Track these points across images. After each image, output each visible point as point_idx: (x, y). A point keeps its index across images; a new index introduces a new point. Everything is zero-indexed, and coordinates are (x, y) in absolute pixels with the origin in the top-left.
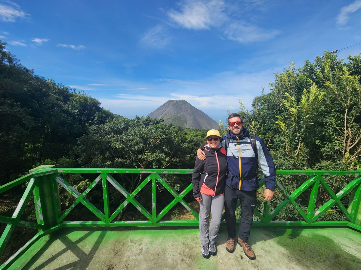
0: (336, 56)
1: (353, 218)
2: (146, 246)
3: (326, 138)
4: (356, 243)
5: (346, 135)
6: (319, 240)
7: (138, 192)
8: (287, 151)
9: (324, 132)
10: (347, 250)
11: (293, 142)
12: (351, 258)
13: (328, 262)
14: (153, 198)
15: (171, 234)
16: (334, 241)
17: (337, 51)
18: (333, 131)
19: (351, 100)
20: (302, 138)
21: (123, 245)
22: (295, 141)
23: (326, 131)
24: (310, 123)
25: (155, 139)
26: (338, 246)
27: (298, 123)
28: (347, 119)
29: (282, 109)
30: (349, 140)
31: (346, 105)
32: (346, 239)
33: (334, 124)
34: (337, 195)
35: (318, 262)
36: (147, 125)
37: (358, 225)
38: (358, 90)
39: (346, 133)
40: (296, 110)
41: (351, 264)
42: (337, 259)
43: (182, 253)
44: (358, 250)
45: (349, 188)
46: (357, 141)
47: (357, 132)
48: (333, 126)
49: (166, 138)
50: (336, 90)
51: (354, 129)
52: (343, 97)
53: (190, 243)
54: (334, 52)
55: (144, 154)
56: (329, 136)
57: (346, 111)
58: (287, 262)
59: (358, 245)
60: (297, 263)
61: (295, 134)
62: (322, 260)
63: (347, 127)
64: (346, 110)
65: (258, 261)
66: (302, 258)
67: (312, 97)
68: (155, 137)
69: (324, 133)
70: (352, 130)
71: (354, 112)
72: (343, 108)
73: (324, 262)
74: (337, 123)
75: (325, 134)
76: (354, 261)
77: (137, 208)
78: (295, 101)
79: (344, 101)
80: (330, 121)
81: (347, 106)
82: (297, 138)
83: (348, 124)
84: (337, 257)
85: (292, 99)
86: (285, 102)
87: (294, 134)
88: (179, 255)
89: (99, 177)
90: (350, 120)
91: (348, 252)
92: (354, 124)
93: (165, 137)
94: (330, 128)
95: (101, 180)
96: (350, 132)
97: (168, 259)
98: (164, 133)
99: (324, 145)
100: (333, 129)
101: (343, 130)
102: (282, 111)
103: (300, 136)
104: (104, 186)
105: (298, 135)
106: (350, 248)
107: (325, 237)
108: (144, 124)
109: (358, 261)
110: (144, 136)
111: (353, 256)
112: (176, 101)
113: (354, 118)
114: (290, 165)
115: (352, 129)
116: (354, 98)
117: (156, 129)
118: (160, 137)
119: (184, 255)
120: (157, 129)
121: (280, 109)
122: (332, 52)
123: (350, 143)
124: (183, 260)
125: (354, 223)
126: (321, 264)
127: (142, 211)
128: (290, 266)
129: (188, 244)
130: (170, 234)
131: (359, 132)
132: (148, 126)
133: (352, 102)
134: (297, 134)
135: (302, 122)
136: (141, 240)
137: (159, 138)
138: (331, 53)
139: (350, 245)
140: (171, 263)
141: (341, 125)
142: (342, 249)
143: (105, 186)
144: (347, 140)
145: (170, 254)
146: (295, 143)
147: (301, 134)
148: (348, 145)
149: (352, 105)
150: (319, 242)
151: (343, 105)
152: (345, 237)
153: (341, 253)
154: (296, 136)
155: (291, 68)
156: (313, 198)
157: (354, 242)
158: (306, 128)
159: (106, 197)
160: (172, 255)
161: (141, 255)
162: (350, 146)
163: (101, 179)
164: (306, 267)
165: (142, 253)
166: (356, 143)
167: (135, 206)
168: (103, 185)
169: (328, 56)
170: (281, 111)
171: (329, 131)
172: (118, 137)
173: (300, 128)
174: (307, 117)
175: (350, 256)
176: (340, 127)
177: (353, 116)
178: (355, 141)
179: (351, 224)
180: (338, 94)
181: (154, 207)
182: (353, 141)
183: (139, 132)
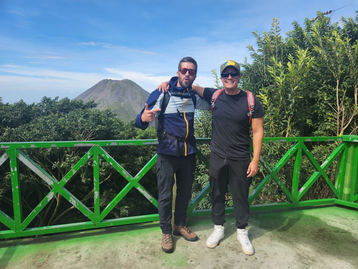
0: (330, 19)
1: (339, 193)
2: (87, 253)
3: (318, 117)
4: (342, 217)
5: (339, 113)
6: (305, 220)
7: (71, 177)
8: (272, 132)
9: (316, 109)
10: (333, 224)
11: (281, 123)
12: (335, 229)
13: (312, 236)
14: (94, 184)
15: (123, 236)
16: (321, 218)
17: (330, 12)
18: (325, 108)
19: (342, 69)
20: (292, 117)
21: (49, 257)
22: (283, 121)
23: (318, 108)
24: (299, 97)
25: (83, 134)
26: (323, 222)
27: (286, 97)
28: (339, 92)
29: (266, 81)
30: (343, 118)
31: (337, 75)
32: (332, 215)
33: (325, 99)
34: (321, 166)
35: (301, 237)
36: (66, 111)
37: (344, 200)
38: (349, 56)
39: (339, 110)
40: (284, 79)
41: (335, 234)
42: (321, 232)
43: (140, 251)
44: (343, 223)
45: (333, 156)
46: (350, 120)
47: (350, 108)
48: (325, 102)
49: (103, 131)
50: (325, 56)
51: (347, 104)
52: (333, 65)
53: (150, 241)
54: (327, 13)
55: (65, 160)
56: (321, 115)
57: (337, 83)
58: (269, 241)
59: (344, 219)
60: (280, 240)
61: (283, 112)
62: (307, 235)
63: (340, 102)
64: (338, 81)
65: (236, 244)
66: (285, 236)
67: (300, 63)
68: (83, 129)
69: (315, 111)
70: (345, 106)
71: (346, 84)
72: (334, 79)
73: (308, 236)
74: (329, 98)
75: (317, 112)
76: (338, 232)
77: (70, 201)
78: (281, 68)
79: (335, 70)
80: (322, 96)
81: (338, 77)
82: (285, 116)
83: (341, 99)
84: (322, 231)
85: (278, 65)
86: (270, 69)
87: (281, 112)
88: (136, 254)
89: (5, 155)
90: (342, 94)
91: (333, 226)
92: (347, 98)
93: (101, 128)
94: (322, 105)
95: (8, 160)
96: (344, 109)
97: (122, 260)
98: (99, 122)
99: (318, 126)
100: (325, 106)
101: (335, 107)
102: (267, 84)
103: (289, 114)
104: (14, 170)
105: (287, 112)
106: (336, 222)
107: (311, 216)
108: (61, 111)
109: (341, 231)
110: (64, 128)
111: (338, 228)
112: (117, 81)
113: (346, 91)
114: (276, 150)
115: (346, 104)
116: (345, 67)
117: (84, 117)
118: (92, 129)
119: (143, 253)
120: (86, 117)
121: (264, 81)
122: (326, 12)
123: (344, 121)
124: (142, 258)
125: (341, 199)
126: (305, 238)
127: (77, 206)
128: (272, 244)
129: (148, 242)
130: (121, 237)
131: (352, 108)
132: (68, 113)
133: (343, 71)
134: (285, 112)
135: (290, 95)
136: (77, 248)
137: (90, 130)
138: (325, 14)
139: (336, 220)
140: (126, 263)
141: (333, 101)
142: (328, 224)
143: (16, 170)
144: (341, 118)
145: (123, 255)
146: (283, 124)
147: (289, 111)
148: (342, 125)
149: (343, 76)
150: (304, 221)
151: (334, 75)
152: (332, 214)
153: (326, 227)
154: (284, 114)
155: (274, 25)
156: (296, 170)
157: (340, 217)
158: (295, 103)
159: (17, 187)
160: (126, 255)
161: (79, 263)
162: (344, 126)
163: (7, 158)
164: (289, 243)
165: (82, 260)
166: (350, 122)
167: (67, 199)
168: (11, 168)
169: (320, 17)
170: (265, 84)
171: (321, 108)
172: (12, 131)
173: (289, 103)
174: (295, 88)
175: (335, 228)
176: (332, 103)
177: (344, 88)
178: (348, 120)
179: (338, 201)
180: (328, 61)
181: (97, 198)
182: (347, 120)
183: (53, 122)
